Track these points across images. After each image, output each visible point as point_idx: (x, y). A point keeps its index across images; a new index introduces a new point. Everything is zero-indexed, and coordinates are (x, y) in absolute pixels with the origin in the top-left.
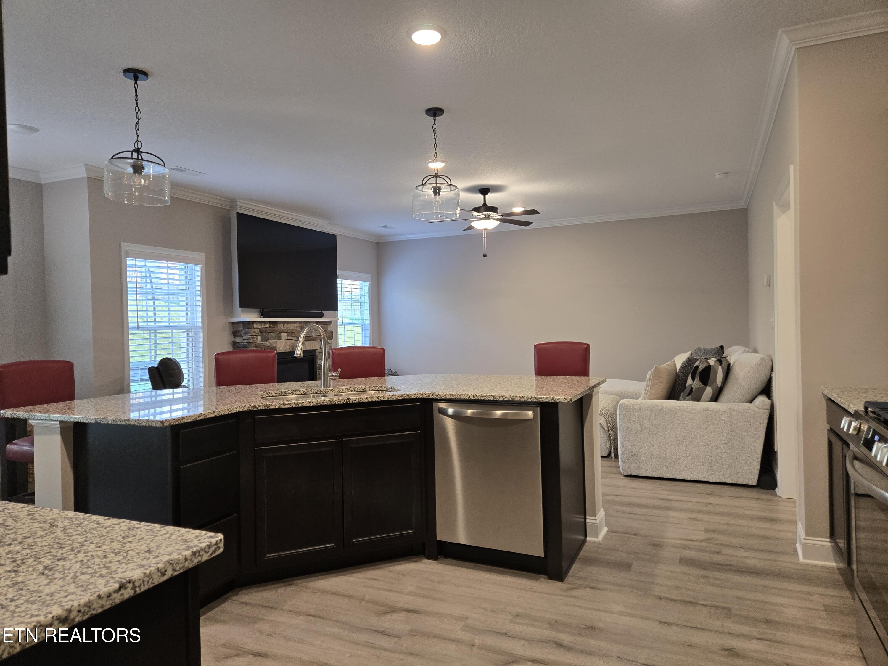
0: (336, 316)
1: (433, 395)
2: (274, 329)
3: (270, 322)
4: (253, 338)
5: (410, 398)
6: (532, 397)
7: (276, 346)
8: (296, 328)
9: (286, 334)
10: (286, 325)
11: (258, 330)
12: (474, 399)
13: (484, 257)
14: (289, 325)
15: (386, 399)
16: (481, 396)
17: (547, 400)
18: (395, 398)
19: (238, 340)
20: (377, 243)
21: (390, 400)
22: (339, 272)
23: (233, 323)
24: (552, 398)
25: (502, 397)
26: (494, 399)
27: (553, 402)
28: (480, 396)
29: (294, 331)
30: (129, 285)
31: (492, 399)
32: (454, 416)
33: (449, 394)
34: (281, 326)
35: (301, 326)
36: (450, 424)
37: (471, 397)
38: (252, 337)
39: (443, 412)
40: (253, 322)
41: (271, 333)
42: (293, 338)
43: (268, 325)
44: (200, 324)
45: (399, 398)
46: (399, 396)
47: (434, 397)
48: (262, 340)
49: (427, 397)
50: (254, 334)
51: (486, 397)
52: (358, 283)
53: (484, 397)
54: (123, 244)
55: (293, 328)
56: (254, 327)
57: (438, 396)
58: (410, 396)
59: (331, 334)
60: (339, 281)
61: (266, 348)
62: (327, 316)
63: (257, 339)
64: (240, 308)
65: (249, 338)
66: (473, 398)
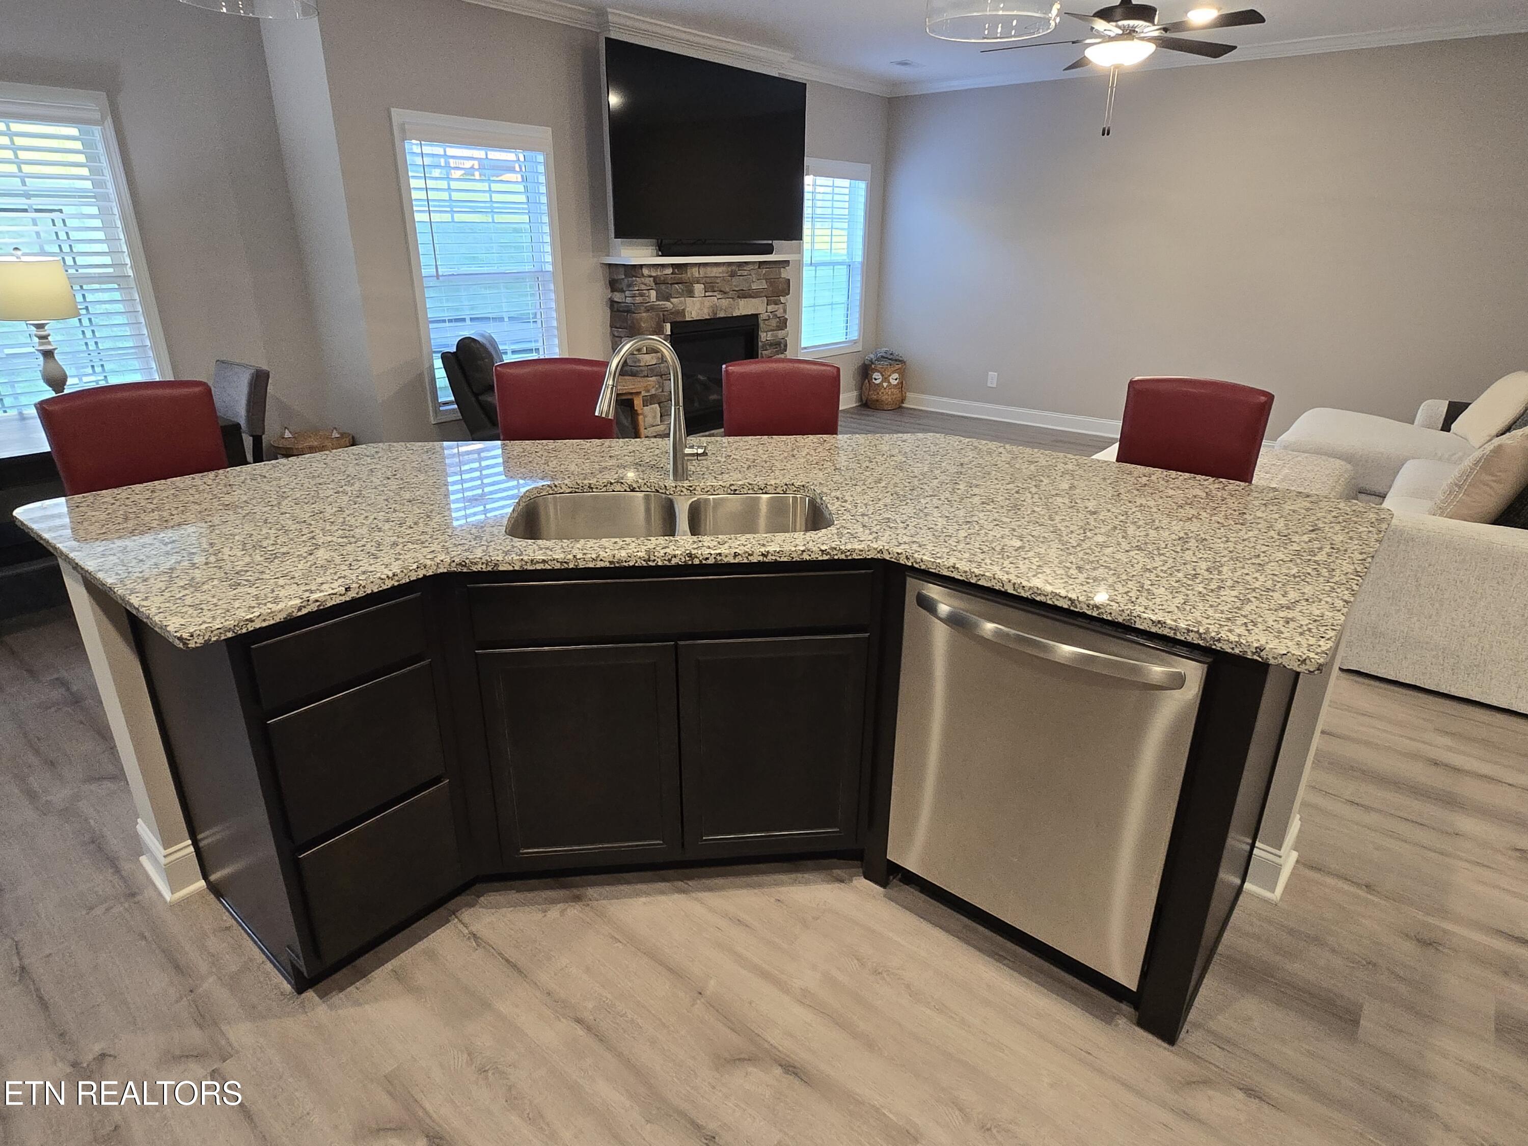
0: (800, 251)
1: (907, 558)
2: (681, 278)
3: (672, 265)
4: (642, 295)
5: (850, 558)
6: (1189, 630)
7: (684, 310)
8: (721, 275)
9: (703, 286)
10: (702, 270)
11: (652, 279)
12: (1015, 593)
13: (1103, 134)
14: (709, 269)
15: (785, 559)
16: (1035, 590)
17: (1237, 651)
18: (808, 558)
19: (618, 297)
20: (889, 98)
21: (796, 561)
22: (807, 160)
23: (610, 265)
24: (1256, 648)
25: (1098, 607)
26: (1072, 608)
27: (1256, 660)
28: (1031, 592)
29: (718, 281)
30: (415, 195)
31: (1066, 606)
32: (955, 621)
33: (948, 565)
34: (695, 272)
35: (732, 271)
36: (940, 634)
37: (1006, 587)
38: (639, 294)
39: (927, 604)
40: (641, 266)
41: (676, 286)
42: (715, 294)
43: (669, 271)
44: (549, 268)
45: (820, 558)
46: (820, 553)
47: (910, 564)
48: (658, 300)
49: (893, 560)
50: (643, 287)
51: (1050, 596)
52: (846, 183)
53: (1045, 596)
54: (394, 111)
55: (717, 275)
56: (643, 275)
57: (921, 564)
58: (848, 553)
59: (785, 286)
60: (808, 180)
61: (666, 313)
62: (781, 251)
63: (649, 297)
64: (616, 238)
65: (635, 294)
66: (1011, 591)
